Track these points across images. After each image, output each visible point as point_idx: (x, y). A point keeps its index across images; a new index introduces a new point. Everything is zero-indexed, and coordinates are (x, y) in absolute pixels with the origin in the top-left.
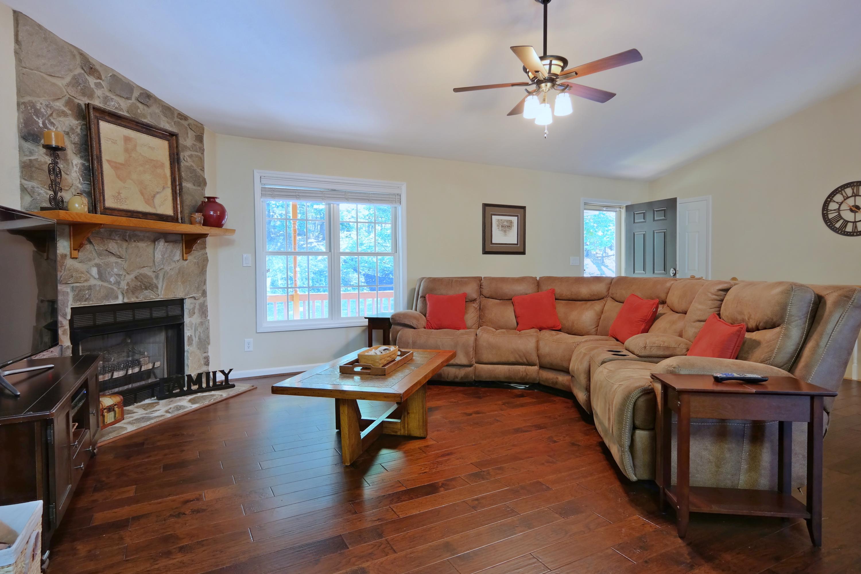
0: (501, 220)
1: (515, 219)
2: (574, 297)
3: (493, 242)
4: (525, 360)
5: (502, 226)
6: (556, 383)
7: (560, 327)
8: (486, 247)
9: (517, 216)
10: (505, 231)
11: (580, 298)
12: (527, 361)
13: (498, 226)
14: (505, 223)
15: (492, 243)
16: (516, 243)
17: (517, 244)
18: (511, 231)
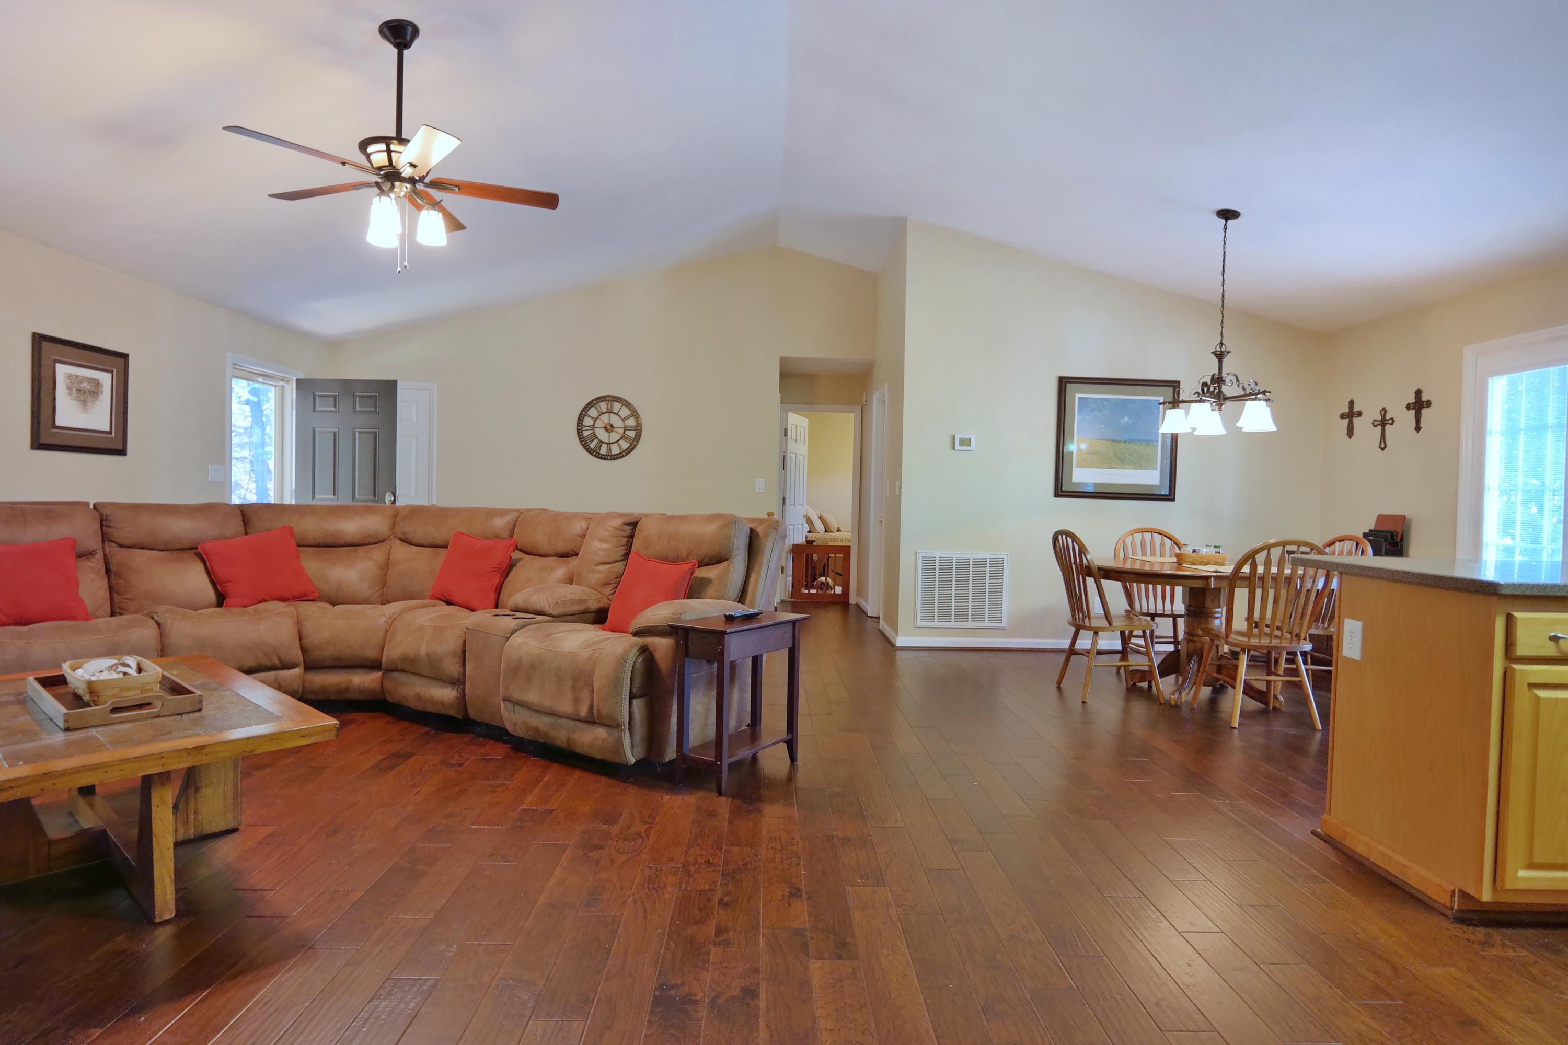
0: (77, 376)
1: (105, 379)
2: (329, 540)
3: (58, 423)
4: (276, 661)
5: (79, 391)
6: (347, 689)
7: (317, 595)
8: (42, 432)
9: (112, 372)
10: (84, 403)
11: (342, 542)
12: (280, 660)
13: (69, 388)
14: (85, 385)
15: (54, 425)
16: (108, 429)
17: (110, 433)
18: (97, 402)
